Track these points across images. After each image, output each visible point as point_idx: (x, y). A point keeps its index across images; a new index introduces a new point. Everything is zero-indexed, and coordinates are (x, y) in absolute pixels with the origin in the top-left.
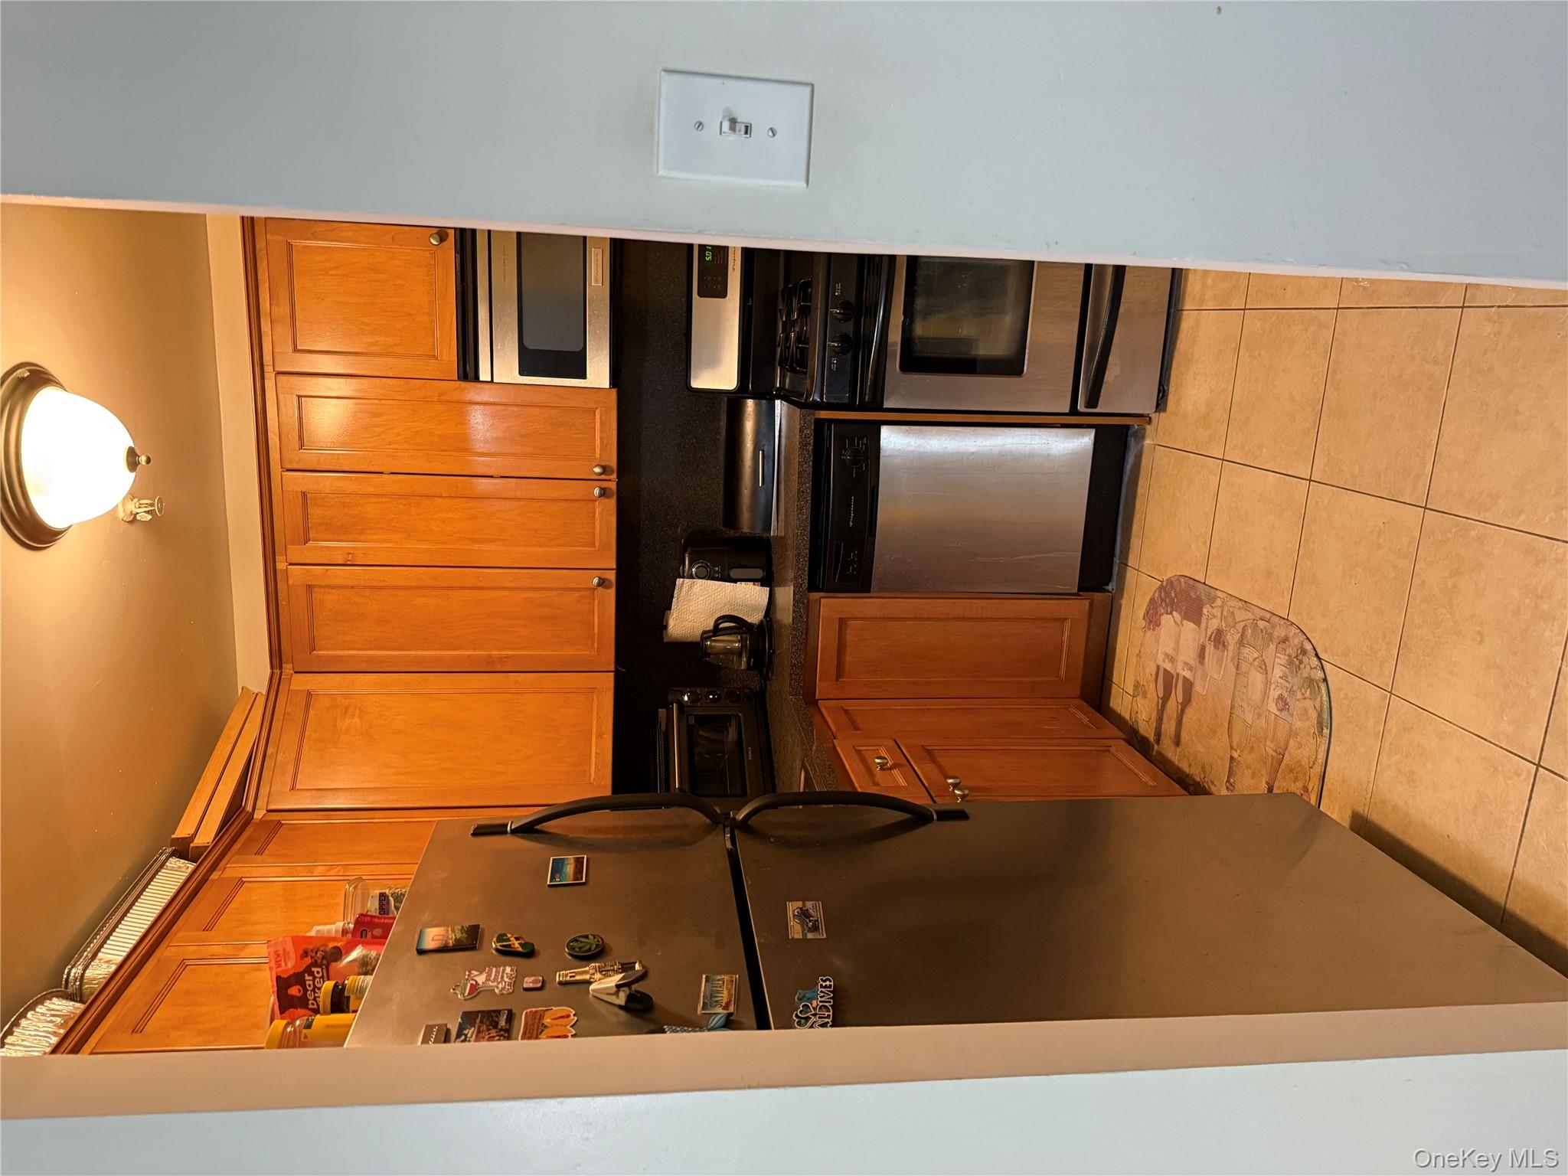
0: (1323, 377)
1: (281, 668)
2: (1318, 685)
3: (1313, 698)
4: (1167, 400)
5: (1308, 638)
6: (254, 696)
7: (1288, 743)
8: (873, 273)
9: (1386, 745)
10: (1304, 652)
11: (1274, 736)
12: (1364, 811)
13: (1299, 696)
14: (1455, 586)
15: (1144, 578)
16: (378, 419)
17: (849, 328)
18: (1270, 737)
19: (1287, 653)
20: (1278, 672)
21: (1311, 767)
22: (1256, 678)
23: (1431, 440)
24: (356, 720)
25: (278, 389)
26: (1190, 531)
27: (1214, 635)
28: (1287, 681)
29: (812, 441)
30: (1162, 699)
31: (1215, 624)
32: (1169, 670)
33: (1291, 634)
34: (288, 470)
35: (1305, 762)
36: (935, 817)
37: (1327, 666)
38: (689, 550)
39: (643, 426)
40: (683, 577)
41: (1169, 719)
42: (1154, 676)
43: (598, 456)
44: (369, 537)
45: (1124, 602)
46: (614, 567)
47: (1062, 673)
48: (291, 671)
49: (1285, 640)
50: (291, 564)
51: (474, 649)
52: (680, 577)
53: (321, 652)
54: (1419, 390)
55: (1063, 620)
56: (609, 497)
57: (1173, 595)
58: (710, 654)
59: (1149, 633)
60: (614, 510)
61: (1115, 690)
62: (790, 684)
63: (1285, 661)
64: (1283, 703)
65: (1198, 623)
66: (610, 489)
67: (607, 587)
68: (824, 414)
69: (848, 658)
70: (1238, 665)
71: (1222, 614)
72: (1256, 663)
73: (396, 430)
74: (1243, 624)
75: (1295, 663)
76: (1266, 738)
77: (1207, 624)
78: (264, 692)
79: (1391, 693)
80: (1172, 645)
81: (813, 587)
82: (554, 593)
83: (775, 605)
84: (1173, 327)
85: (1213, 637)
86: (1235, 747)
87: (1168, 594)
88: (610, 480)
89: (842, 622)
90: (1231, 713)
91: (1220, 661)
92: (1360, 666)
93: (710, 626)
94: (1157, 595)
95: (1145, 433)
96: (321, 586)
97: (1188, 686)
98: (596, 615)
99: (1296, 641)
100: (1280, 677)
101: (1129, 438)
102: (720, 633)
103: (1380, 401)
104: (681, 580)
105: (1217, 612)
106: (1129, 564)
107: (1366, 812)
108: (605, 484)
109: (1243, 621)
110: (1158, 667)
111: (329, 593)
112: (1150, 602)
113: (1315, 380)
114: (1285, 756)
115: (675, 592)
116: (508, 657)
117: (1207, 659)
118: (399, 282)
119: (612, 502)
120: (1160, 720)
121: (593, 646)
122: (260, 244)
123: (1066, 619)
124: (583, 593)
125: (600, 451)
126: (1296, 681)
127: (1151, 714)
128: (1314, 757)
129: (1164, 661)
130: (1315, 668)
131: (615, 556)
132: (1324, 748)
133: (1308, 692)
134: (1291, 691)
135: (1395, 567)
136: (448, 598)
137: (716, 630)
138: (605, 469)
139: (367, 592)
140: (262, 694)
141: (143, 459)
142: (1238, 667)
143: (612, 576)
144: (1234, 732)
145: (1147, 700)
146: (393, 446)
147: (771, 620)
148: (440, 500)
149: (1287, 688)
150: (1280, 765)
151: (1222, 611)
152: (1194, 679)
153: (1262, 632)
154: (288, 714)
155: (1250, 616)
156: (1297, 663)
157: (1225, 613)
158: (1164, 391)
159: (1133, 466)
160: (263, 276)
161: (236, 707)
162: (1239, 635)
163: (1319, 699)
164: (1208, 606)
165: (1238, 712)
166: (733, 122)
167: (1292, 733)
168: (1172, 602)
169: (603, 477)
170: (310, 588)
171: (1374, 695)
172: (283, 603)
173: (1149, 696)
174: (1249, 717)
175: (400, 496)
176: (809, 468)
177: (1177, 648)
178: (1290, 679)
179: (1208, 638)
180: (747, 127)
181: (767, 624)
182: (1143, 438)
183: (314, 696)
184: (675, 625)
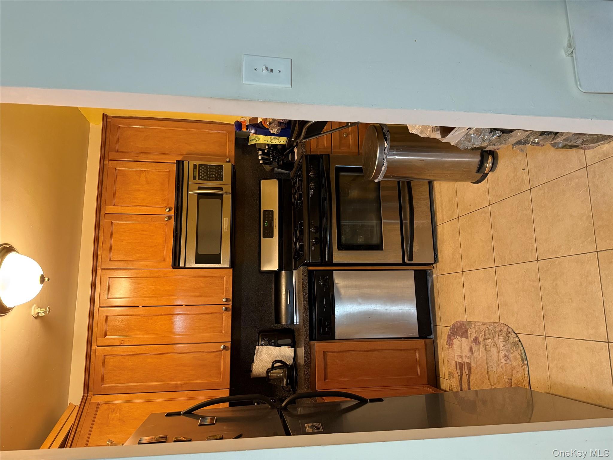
0: (490, 230)
1: (88, 394)
2: (517, 344)
3: (517, 350)
4: (438, 258)
5: (509, 327)
6: (74, 406)
7: (512, 372)
8: (325, 217)
9: (550, 359)
10: (509, 332)
11: (506, 373)
12: (549, 391)
13: (512, 351)
14: (556, 285)
15: (444, 328)
16: (139, 285)
17: (318, 235)
18: (505, 374)
19: (503, 335)
20: (501, 345)
21: (524, 380)
22: (494, 351)
23: (533, 236)
24: (118, 414)
25: (102, 276)
26: (457, 303)
27: (474, 340)
28: (506, 347)
29: (307, 278)
30: (460, 375)
31: (473, 335)
32: (461, 362)
33: (502, 327)
34: (101, 307)
35: (521, 379)
36: (369, 401)
37: (519, 335)
38: (261, 334)
39: (243, 288)
40: (259, 345)
41: (465, 383)
42: (455, 367)
43: (224, 295)
44: (131, 333)
45: (438, 341)
46: (230, 341)
47: (419, 373)
48: (92, 395)
49: (501, 331)
50: (98, 346)
51: (171, 381)
52: (257, 345)
53: (106, 385)
54: (524, 221)
55: (415, 350)
56: (229, 311)
57: (456, 330)
58: (271, 379)
59: (450, 350)
60: (231, 317)
61: (441, 380)
62: (305, 383)
63: (503, 339)
64: (506, 357)
65: (467, 338)
66: (229, 308)
67: (227, 350)
68: (311, 268)
69: (329, 370)
70: (486, 348)
71: (475, 330)
72: (492, 345)
73: (146, 289)
74: (484, 331)
75: (507, 339)
76: (503, 375)
77: (471, 337)
78: (79, 405)
79: (545, 336)
80: (460, 351)
81: (311, 339)
82: (205, 354)
83: (297, 355)
84: (435, 233)
85: (474, 341)
86: (492, 384)
87: (454, 330)
88: (229, 304)
89: (325, 353)
90: (487, 370)
91: (479, 349)
92: (531, 330)
93: (270, 366)
94: (450, 332)
95: (433, 273)
96: (109, 355)
97: (469, 365)
98: (222, 363)
99: (505, 329)
100: (503, 347)
101: (427, 277)
102: (274, 369)
103: (512, 229)
104: (258, 346)
105: (473, 330)
106: (437, 325)
107: (550, 391)
108: (227, 306)
109: (483, 330)
110: (456, 362)
111: (112, 358)
112: (448, 336)
113: (488, 231)
114: (513, 379)
115: (255, 352)
116: (184, 384)
117: (474, 352)
118: (152, 234)
119: (230, 313)
120: (461, 385)
121: (220, 378)
122: (102, 223)
123: (416, 349)
124: (217, 353)
125: (226, 292)
126: (509, 346)
127: (457, 384)
128: (524, 375)
129: (458, 359)
130: (515, 337)
131: (230, 336)
132: (526, 370)
133: (515, 349)
134: (508, 351)
135: (533, 286)
136: (161, 359)
137: (273, 368)
138: (227, 300)
139: (128, 357)
140: (78, 406)
141: (46, 279)
142: (486, 350)
143: (229, 345)
144: (490, 378)
145: (454, 378)
146: (144, 296)
147: (296, 362)
148: (161, 316)
149: (506, 350)
150: (511, 384)
151: (475, 329)
152: (470, 361)
153: (492, 331)
154: (89, 413)
155: (486, 326)
156: (507, 338)
157: (476, 329)
158: (436, 255)
159: (431, 286)
160: (101, 234)
161: (66, 411)
162: (484, 336)
163: (519, 349)
164: (469, 329)
165: (490, 368)
166: (267, 68)
167: (513, 368)
168: (456, 333)
169: (226, 303)
170: (104, 356)
171: (539, 339)
172: (92, 364)
173: (455, 376)
174: (495, 369)
175: (145, 315)
176: (307, 288)
177: (461, 352)
178: (506, 346)
179: (472, 342)
180: (271, 70)
181: (294, 365)
182: (432, 275)
183: (101, 405)
184: (255, 368)
